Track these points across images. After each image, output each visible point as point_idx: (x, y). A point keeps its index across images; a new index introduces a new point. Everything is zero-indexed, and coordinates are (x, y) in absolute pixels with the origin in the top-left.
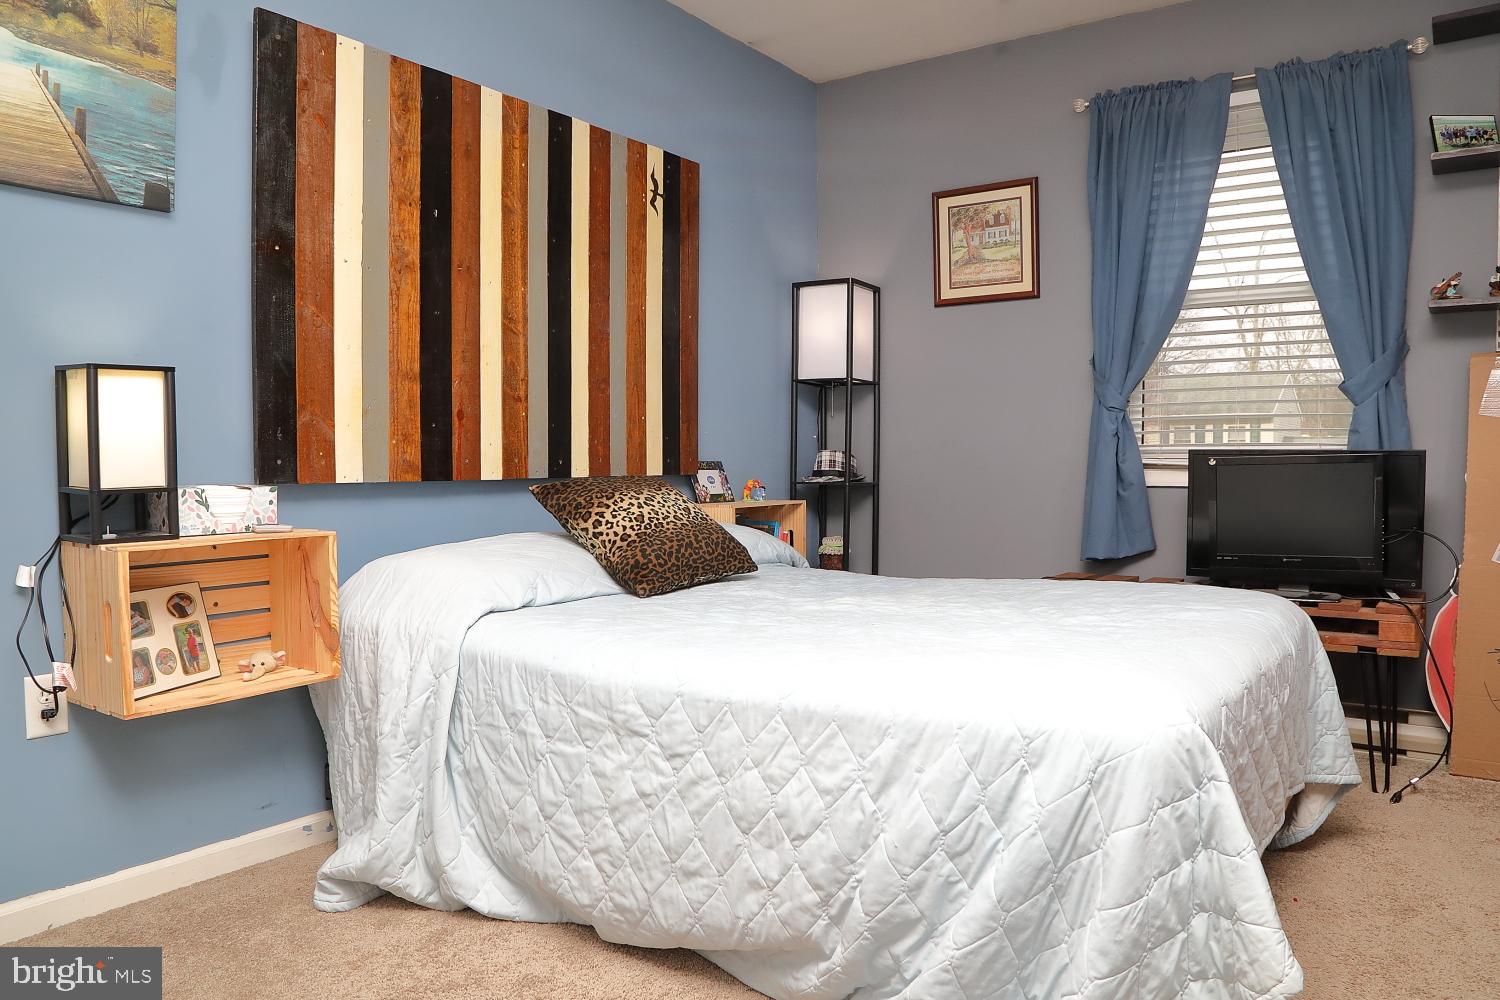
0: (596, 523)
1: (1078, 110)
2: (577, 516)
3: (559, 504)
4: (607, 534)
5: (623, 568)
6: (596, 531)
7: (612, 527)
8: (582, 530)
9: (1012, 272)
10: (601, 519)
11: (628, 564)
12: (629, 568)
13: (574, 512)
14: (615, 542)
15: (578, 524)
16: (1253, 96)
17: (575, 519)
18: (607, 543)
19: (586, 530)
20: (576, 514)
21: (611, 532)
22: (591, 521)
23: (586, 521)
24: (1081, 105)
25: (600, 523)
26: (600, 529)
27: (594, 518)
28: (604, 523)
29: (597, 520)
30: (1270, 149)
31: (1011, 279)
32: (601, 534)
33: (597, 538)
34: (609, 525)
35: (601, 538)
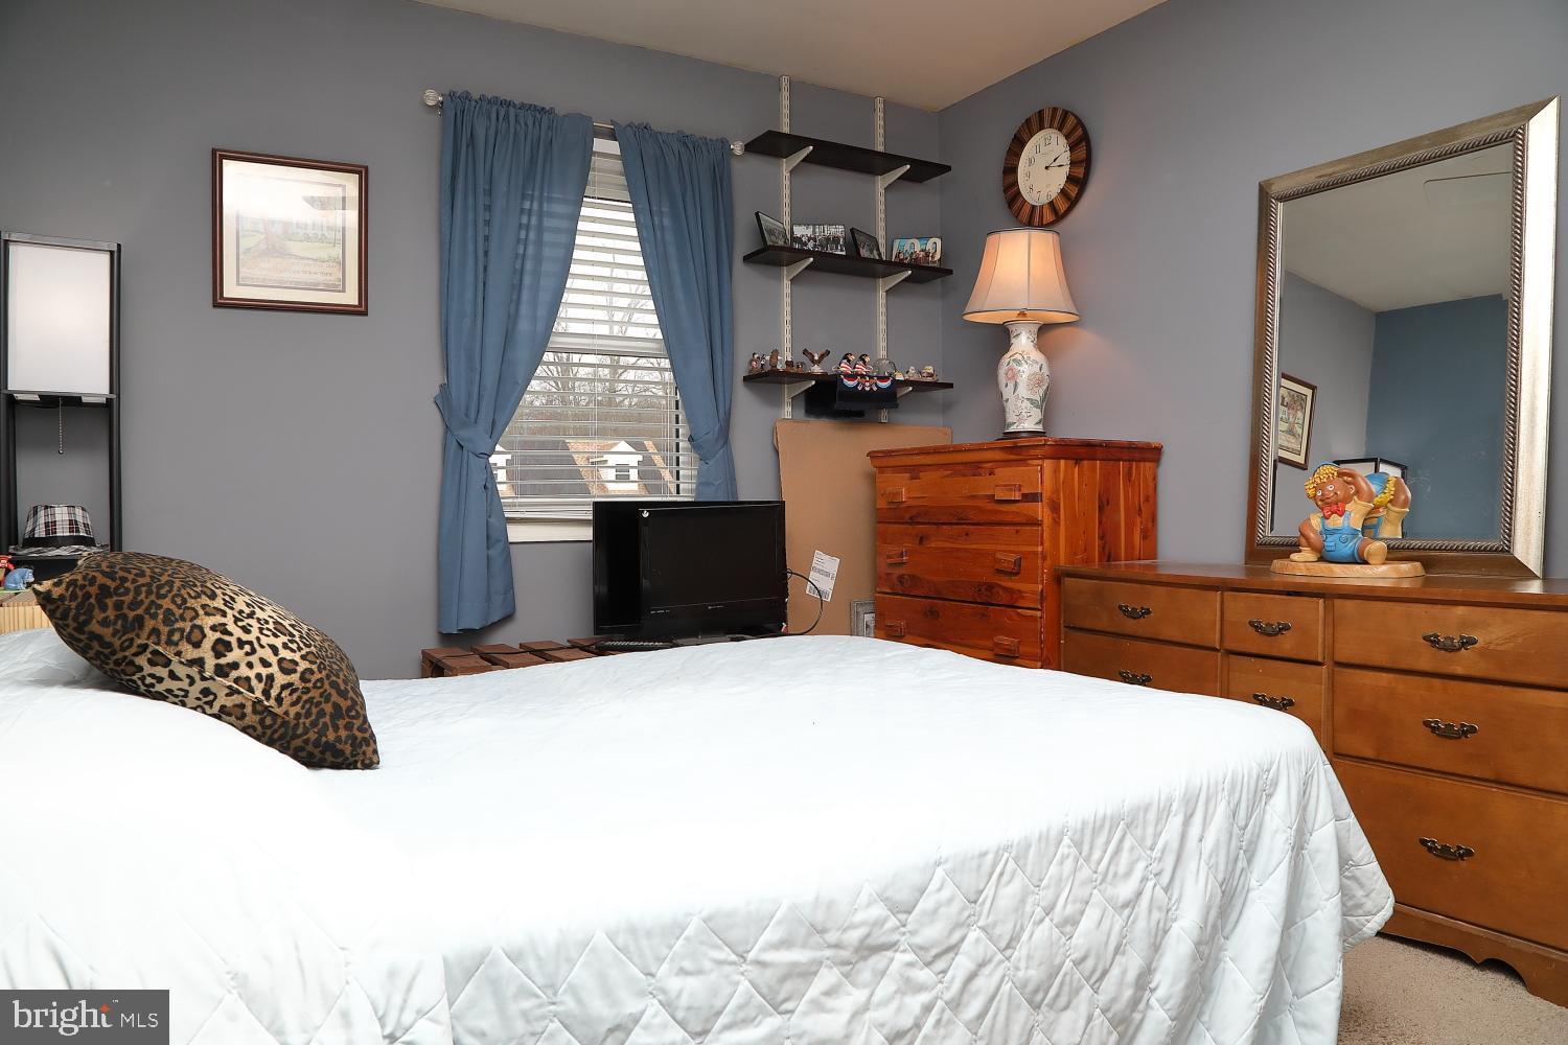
0: (221, 648)
1: (431, 103)
2: (176, 637)
3: (125, 617)
4: (250, 665)
5: (314, 724)
6: (223, 661)
7: (253, 651)
8: (191, 663)
9: (328, 278)
10: (226, 638)
11: (322, 714)
12: (327, 719)
13: (165, 630)
14: (271, 678)
15: (178, 654)
16: (613, 147)
17: (169, 642)
18: (254, 682)
19: (199, 662)
20: (171, 633)
21: (254, 659)
22: (207, 644)
23: (197, 645)
24: (432, 97)
25: (228, 647)
26: (230, 658)
27: (212, 636)
28: (234, 644)
29: (219, 641)
30: (630, 205)
31: (328, 285)
32: (235, 666)
33: (226, 676)
34: (247, 648)
35: (234, 674)
